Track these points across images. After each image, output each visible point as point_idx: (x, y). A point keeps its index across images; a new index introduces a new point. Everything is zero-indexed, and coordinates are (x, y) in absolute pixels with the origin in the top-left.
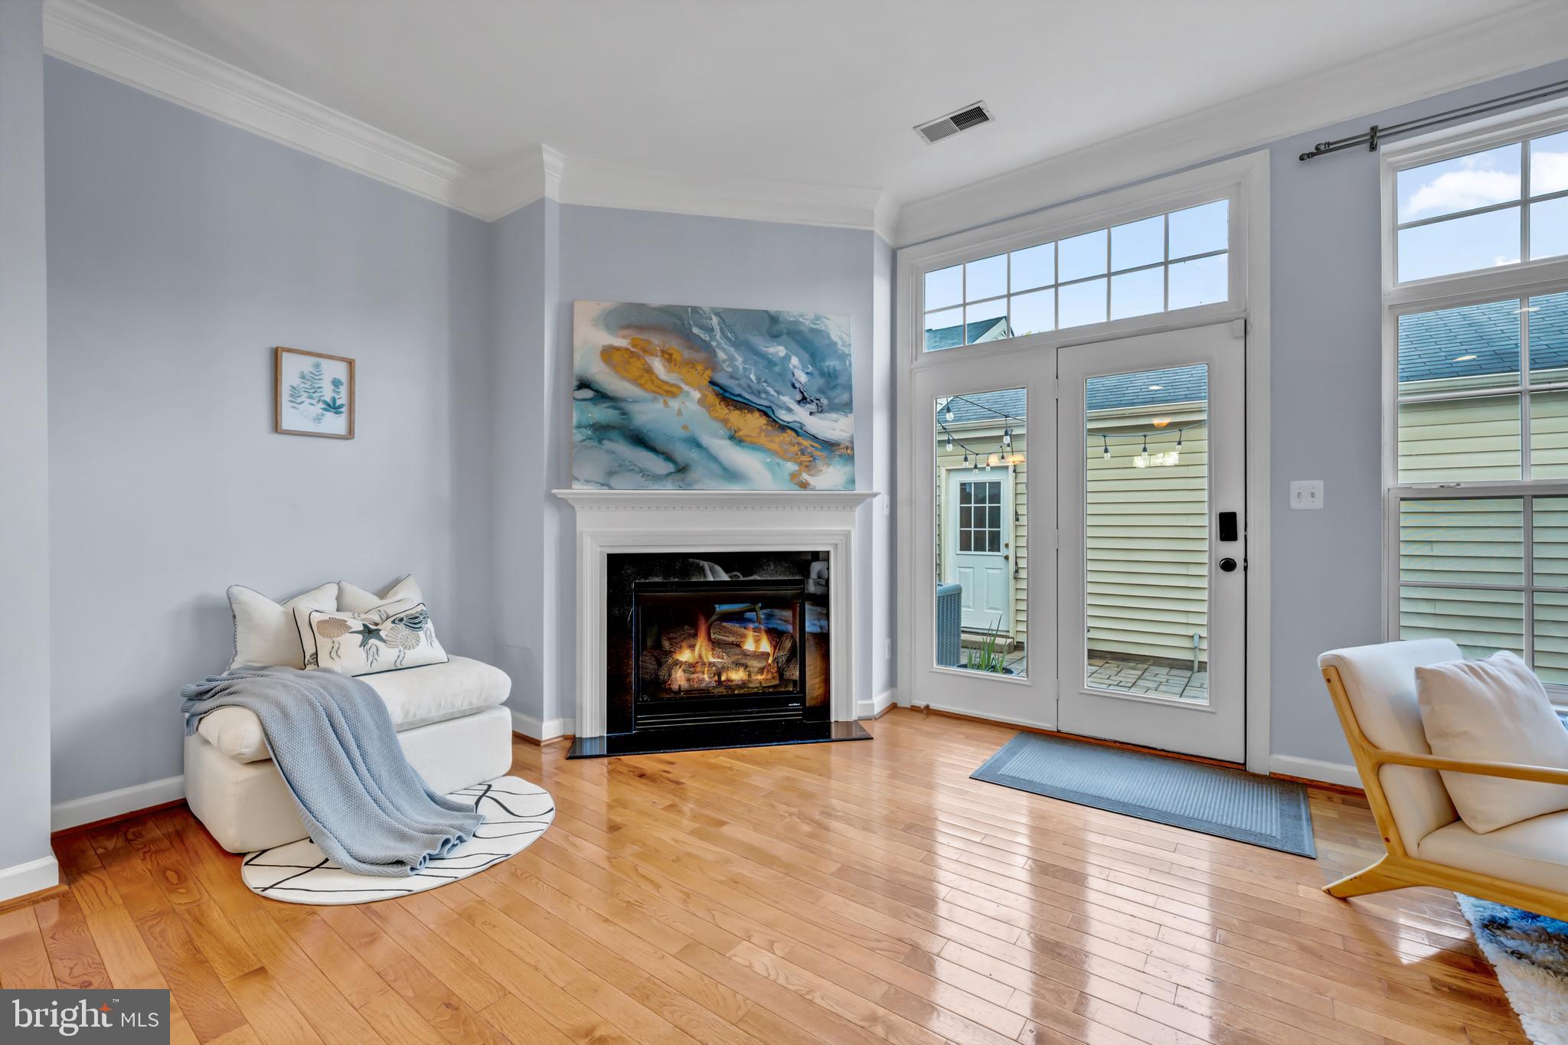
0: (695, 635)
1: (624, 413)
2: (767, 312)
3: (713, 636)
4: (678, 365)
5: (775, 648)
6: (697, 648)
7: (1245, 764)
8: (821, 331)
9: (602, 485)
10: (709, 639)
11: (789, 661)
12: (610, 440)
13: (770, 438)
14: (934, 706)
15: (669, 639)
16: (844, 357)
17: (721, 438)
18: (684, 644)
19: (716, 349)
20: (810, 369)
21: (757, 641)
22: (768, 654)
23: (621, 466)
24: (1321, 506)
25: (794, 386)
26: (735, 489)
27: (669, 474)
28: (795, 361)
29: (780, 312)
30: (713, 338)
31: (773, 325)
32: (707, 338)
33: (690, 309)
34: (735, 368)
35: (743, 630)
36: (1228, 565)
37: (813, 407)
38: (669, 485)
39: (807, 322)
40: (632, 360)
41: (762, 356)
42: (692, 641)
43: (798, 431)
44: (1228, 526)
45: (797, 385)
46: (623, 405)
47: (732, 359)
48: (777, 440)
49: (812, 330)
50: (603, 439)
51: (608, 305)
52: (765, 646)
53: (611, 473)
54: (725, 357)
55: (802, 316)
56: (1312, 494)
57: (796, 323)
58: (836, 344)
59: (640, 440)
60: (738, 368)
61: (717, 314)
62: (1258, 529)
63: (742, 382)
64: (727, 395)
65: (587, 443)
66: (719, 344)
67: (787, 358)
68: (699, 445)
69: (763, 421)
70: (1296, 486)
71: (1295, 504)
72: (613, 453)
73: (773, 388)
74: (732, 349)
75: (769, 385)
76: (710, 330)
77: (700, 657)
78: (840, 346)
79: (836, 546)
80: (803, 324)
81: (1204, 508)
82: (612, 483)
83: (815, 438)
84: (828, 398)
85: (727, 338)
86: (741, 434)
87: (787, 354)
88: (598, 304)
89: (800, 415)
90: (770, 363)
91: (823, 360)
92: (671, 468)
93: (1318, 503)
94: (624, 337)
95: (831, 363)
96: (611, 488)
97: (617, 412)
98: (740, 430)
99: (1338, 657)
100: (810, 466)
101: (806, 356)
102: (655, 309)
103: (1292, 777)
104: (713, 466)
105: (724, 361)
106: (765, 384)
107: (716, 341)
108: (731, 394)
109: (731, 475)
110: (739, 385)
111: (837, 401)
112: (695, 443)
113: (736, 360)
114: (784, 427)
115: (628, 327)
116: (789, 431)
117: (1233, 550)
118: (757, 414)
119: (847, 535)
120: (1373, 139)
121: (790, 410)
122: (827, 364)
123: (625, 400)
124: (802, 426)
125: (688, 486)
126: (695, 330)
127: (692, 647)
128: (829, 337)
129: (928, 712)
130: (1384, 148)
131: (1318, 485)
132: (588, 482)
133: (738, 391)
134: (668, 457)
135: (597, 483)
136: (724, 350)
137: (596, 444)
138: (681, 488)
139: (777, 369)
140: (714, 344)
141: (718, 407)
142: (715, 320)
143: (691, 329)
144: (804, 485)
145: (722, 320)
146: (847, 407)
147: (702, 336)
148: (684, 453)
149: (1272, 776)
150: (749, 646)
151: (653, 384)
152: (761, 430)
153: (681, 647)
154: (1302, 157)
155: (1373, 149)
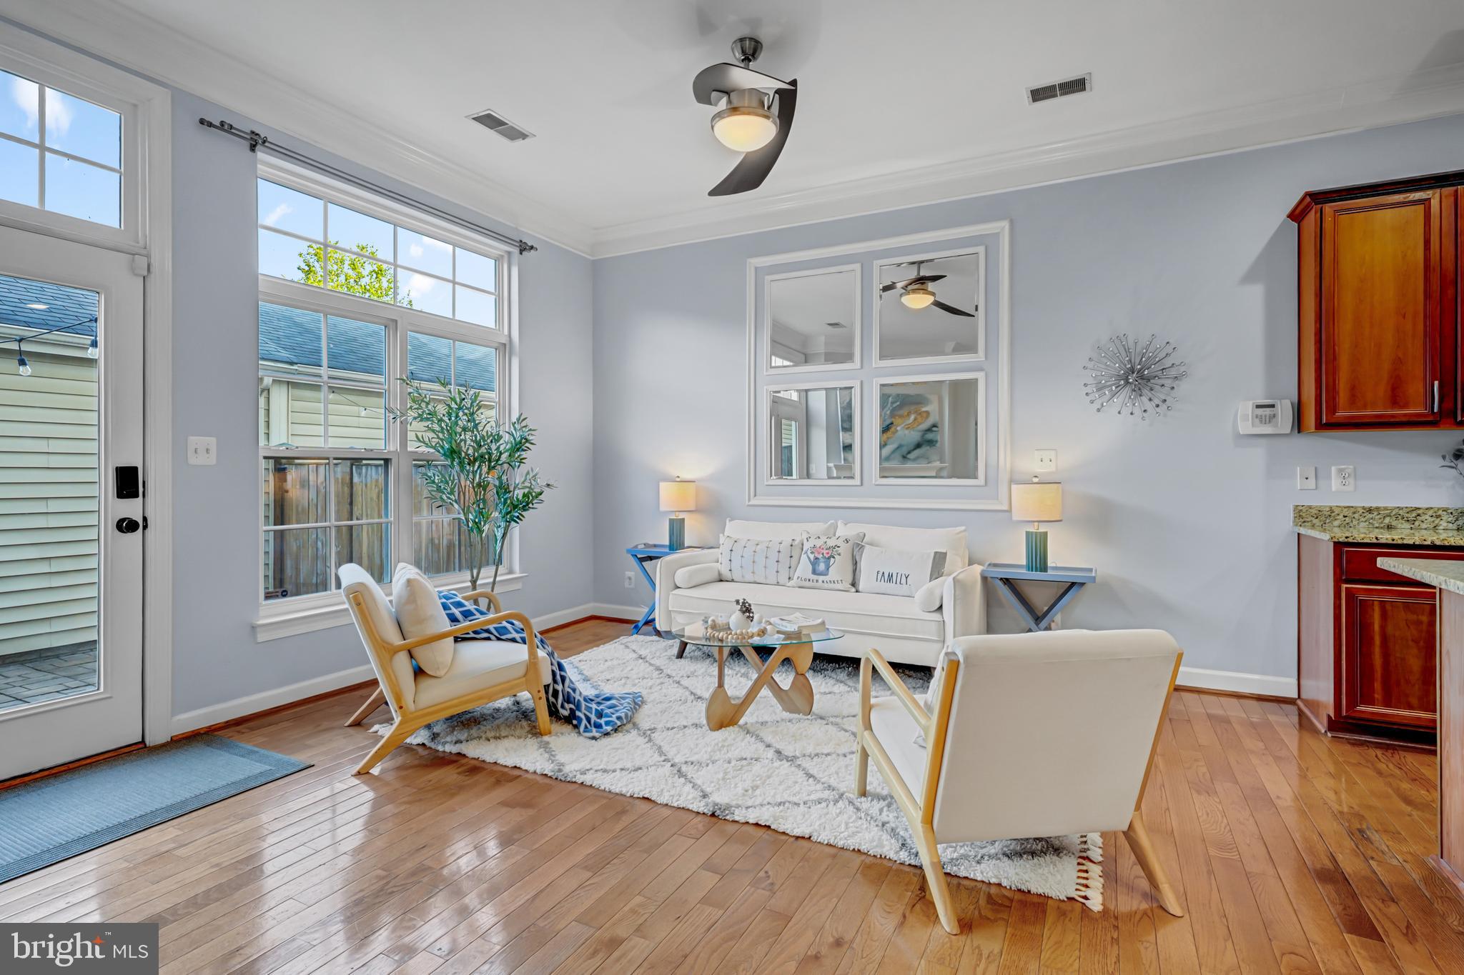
7: (143, 741)
24: (214, 462)
36: (127, 526)
44: (128, 482)
56: (207, 450)
62: (157, 480)
70: (194, 441)
71: (193, 460)
93: (212, 459)
103: (193, 731)
117: (131, 508)
120: (255, 142)
130: (261, 155)
131: (212, 442)
149: (175, 739)
154: (202, 121)
155: (253, 148)
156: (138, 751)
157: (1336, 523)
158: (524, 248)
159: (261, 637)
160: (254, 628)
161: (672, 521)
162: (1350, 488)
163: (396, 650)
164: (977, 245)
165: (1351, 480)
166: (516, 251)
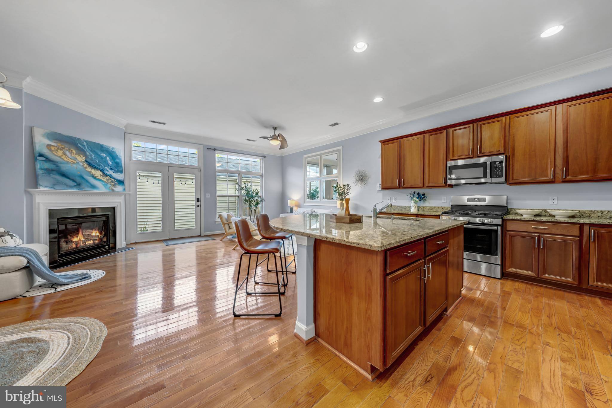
0: (78, 234)
1: (57, 166)
2: (100, 144)
3: (83, 233)
4: (75, 154)
5: (100, 234)
6: (79, 237)
8: (114, 152)
9: (52, 188)
10: (83, 234)
11: (104, 237)
12: (53, 174)
13: (103, 178)
14: (137, 241)
15: (70, 236)
16: (120, 159)
17: (90, 176)
18: (75, 236)
19: (86, 152)
20: (112, 161)
21: (96, 233)
22: (99, 236)
23: (58, 182)
25: (108, 165)
26: (95, 191)
27: (75, 186)
28: (108, 158)
29: (103, 145)
30: (85, 148)
31: (102, 148)
32: (83, 148)
33: (77, 139)
34: (92, 158)
35: (92, 231)
36: (198, 206)
37: (114, 171)
38: (75, 189)
39: (110, 149)
40: (59, 150)
41: (100, 156)
42: (77, 235)
43: (111, 176)
44: (198, 200)
45: (109, 165)
46: (57, 164)
47: (91, 156)
48: (105, 178)
49: (112, 151)
50: (50, 174)
51: (48, 131)
52: (98, 234)
53: (54, 185)
54: (89, 154)
55: (109, 147)
57: (108, 148)
58: (118, 156)
59: (64, 175)
60: (93, 158)
61: (86, 142)
62: (202, 200)
63: (95, 162)
64: (91, 165)
65: (43, 175)
66: (87, 150)
67: (106, 157)
68: (83, 178)
69: (101, 173)
70: (207, 194)
71: (207, 197)
72: (55, 178)
73: (103, 165)
74: (91, 153)
75: (102, 164)
76: (84, 146)
77: (80, 239)
78: (119, 156)
79: (118, 205)
80: (109, 149)
81: (194, 197)
82: (55, 187)
83: (115, 179)
84: (117, 169)
85: (89, 149)
86: (95, 176)
87: (106, 156)
88: (44, 130)
89: (111, 172)
90: (102, 158)
91: (115, 159)
92: (75, 184)
93: (209, 197)
94: (55, 143)
95: (117, 160)
96: (55, 189)
97: (55, 166)
98: (95, 175)
99: (221, 214)
100: (114, 186)
101: (111, 158)
102: (65, 136)
104: (88, 184)
105: (89, 155)
106: (101, 163)
107: (86, 149)
108: (92, 165)
109: (93, 187)
110: (94, 163)
111: (119, 170)
112: (82, 177)
113: (92, 156)
114: (107, 175)
115: (56, 140)
116: (108, 176)
117: (199, 204)
118: (99, 171)
119: (120, 203)
120: (215, 149)
121: (108, 171)
122: (116, 160)
123: (57, 162)
124: (111, 175)
125: (81, 189)
126: (79, 145)
127: (77, 237)
128: (116, 154)
129: (136, 243)
130: (216, 151)
131: (209, 194)
132: (46, 187)
133: (93, 164)
134: (74, 181)
135: (50, 187)
136: (88, 152)
137: (48, 175)
138: (79, 190)
139: (104, 160)
140: (85, 150)
141: (88, 168)
142: (85, 143)
143: (78, 145)
144: (113, 190)
145: (87, 144)
146: (121, 172)
147: (82, 147)
148: (78, 180)
149: (204, 236)
150: (94, 234)
151: (67, 159)
152: (101, 175)
153: (74, 237)
154: (207, 149)
155: (215, 151)
156: (200, 236)
157: (393, 209)
158: (264, 157)
159: (217, 223)
160: (215, 222)
161: (290, 208)
162: (396, 202)
163: (225, 224)
164: (337, 152)
165: (396, 200)
166: (263, 158)
